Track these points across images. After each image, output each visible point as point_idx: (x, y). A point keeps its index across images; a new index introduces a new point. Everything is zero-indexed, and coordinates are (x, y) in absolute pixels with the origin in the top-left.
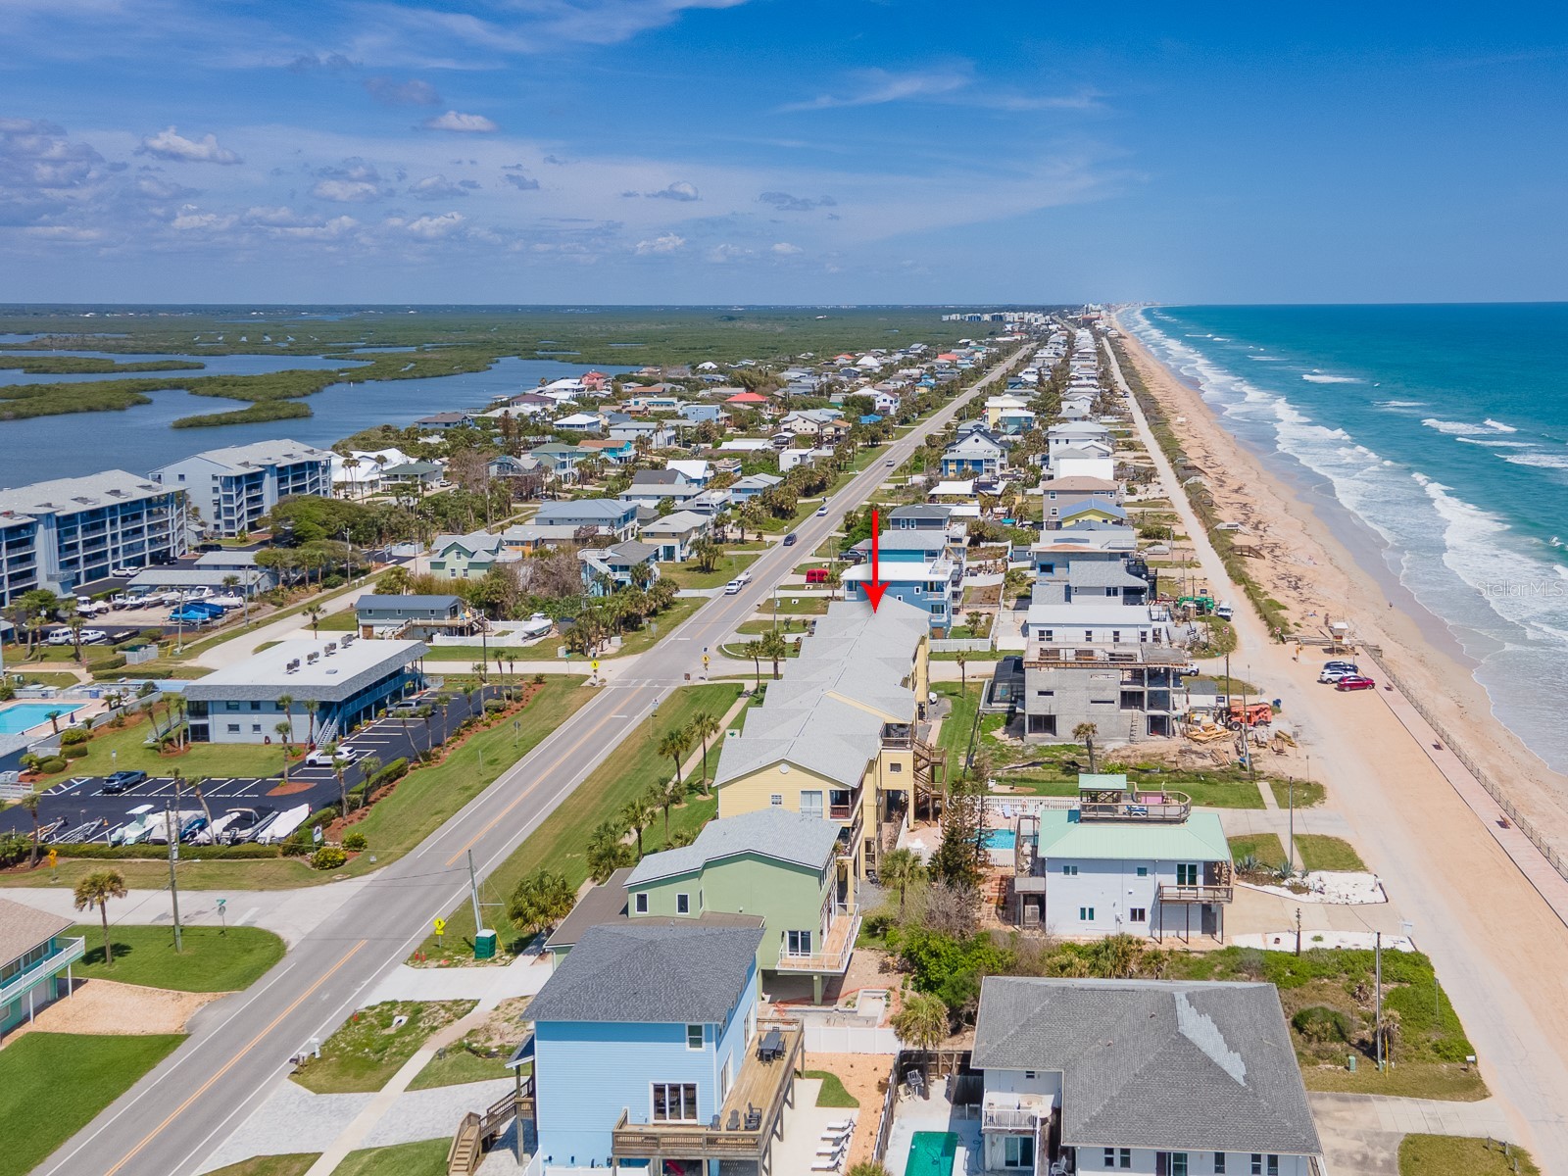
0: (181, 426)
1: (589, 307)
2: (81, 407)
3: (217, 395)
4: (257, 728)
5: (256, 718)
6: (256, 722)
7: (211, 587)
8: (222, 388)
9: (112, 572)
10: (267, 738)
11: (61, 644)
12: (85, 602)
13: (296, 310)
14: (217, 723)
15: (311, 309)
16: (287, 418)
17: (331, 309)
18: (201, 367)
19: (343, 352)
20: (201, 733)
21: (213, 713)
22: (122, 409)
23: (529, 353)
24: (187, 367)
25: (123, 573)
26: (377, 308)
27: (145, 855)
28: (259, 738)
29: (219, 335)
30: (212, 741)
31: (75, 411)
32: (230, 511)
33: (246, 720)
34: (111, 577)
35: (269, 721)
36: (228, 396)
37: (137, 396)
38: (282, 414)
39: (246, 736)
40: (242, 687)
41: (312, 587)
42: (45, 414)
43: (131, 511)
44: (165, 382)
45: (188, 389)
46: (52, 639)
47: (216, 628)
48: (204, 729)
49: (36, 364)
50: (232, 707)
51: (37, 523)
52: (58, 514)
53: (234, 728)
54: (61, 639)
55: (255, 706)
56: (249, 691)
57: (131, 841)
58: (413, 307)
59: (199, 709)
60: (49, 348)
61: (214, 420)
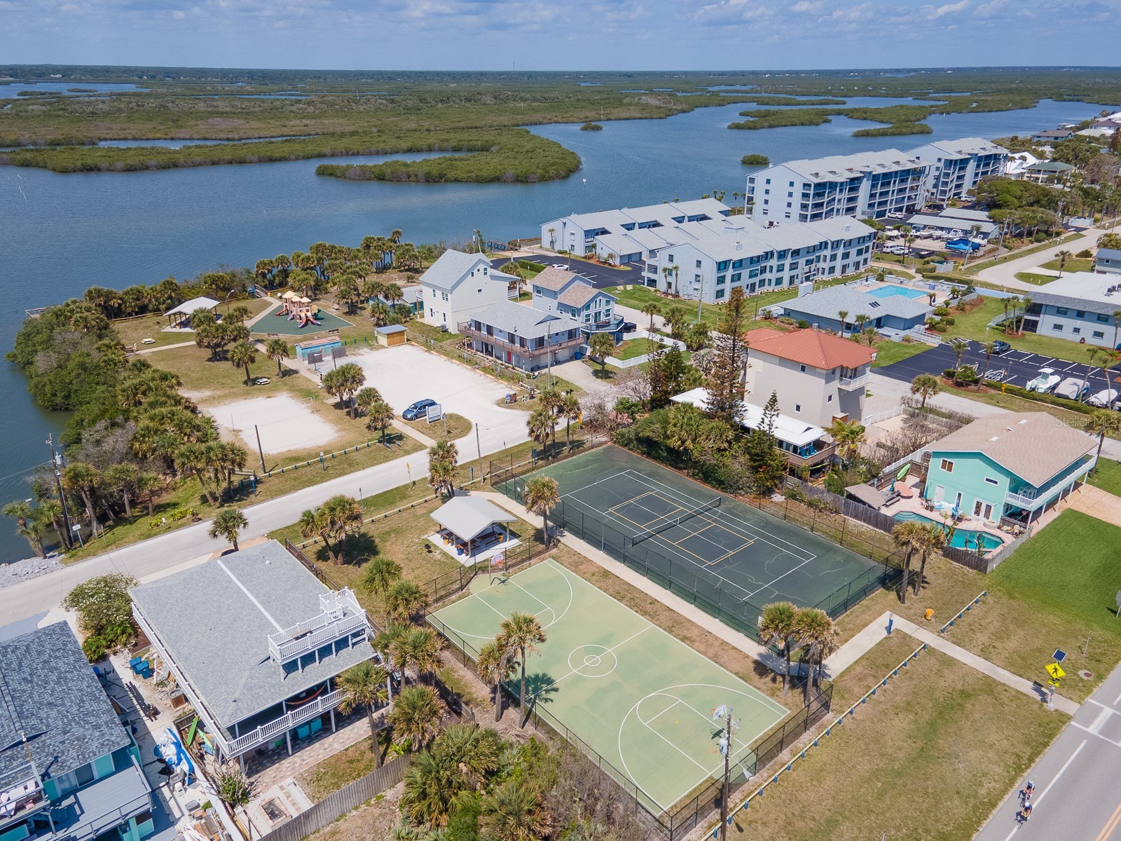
0: (857, 135)
1: (1081, 68)
2: (798, 123)
3: (864, 119)
4: (1077, 330)
5: (1078, 323)
6: (1077, 326)
7: (963, 231)
8: (864, 115)
9: (888, 214)
10: (1083, 339)
11: (888, 253)
12: (889, 230)
13: (876, 72)
14: (1046, 323)
15: (886, 71)
16: (917, 133)
17: (898, 71)
18: (844, 103)
19: (922, 96)
20: (1032, 326)
21: (1045, 314)
22: (818, 124)
23: (1059, 97)
24: (837, 103)
25: (894, 216)
26: (927, 70)
27: (1053, 403)
28: (1077, 338)
29: (841, 85)
30: (1038, 333)
31: (795, 125)
32: (945, 184)
33: (1069, 323)
34: (886, 217)
35: (1088, 328)
36: (872, 120)
37: (822, 118)
38: (915, 130)
39: (1067, 334)
40: (1074, 299)
41: (1026, 240)
42: (782, 126)
43: (904, 175)
44: (832, 110)
45: (846, 115)
46: (885, 250)
47: (978, 257)
48: (1035, 324)
49: (760, 100)
50: (1062, 312)
51: (863, 177)
52: (874, 173)
53: (1058, 327)
54: (889, 250)
55: (1080, 315)
56: (1079, 302)
57: (1041, 391)
58: (950, 69)
59: (1035, 309)
60: (761, 92)
61: (875, 133)
